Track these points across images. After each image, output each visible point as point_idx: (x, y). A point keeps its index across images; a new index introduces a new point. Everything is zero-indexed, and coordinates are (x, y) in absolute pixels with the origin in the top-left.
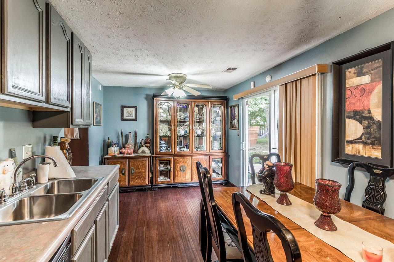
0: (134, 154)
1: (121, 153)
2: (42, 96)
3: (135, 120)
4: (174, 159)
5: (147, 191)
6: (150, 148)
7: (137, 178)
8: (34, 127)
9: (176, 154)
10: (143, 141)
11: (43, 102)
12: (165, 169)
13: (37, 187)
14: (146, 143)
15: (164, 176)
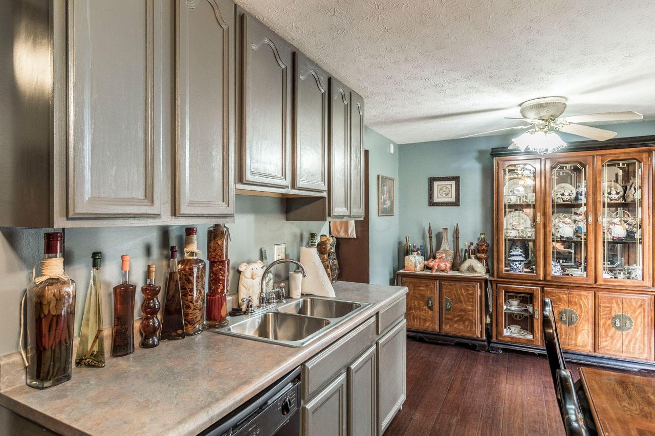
0: (453, 272)
1: (427, 267)
2: (286, 180)
3: (456, 203)
4: (543, 291)
5: (478, 351)
6: (486, 261)
7: (456, 319)
8: (287, 220)
9: (549, 281)
10: (472, 247)
11: (287, 187)
12: (520, 311)
13: (287, 302)
14: (477, 251)
15: (520, 327)
